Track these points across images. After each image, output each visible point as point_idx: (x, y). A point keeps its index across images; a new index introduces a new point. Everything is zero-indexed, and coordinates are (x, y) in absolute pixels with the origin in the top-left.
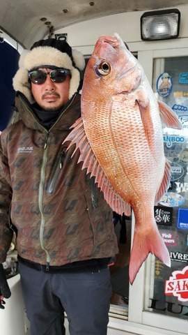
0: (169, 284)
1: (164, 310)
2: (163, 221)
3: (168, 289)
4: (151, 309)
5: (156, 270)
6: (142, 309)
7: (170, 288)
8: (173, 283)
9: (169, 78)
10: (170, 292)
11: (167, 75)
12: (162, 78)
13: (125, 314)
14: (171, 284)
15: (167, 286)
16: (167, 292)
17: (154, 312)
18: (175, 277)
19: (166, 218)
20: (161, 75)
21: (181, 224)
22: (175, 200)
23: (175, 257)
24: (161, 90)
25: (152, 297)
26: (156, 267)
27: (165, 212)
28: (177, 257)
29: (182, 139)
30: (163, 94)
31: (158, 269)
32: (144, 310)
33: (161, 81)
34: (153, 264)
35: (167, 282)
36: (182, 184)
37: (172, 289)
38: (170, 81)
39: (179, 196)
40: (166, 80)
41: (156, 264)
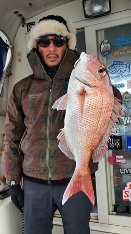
0: (125, 193)
1: (124, 212)
2: (115, 147)
3: (125, 197)
4: (114, 213)
5: (114, 183)
6: (107, 213)
7: (126, 196)
8: (128, 192)
9: (108, 43)
10: (126, 198)
11: (106, 41)
12: (104, 44)
13: (96, 218)
14: (127, 193)
15: (124, 194)
16: (124, 198)
17: (117, 214)
18: (129, 187)
19: (118, 144)
20: (103, 42)
21: (129, 147)
22: (123, 130)
23: (127, 172)
24: (104, 52)
25: (114, 203)
26: (114, 181)
27: (116, 140)
28: (129, 172)
29: (122, 86)
30: (105, 55)
31: (116, 182)
32: (109, 214)
33: (103, 46)
34: (112, 179)
35: (124, 191)
36: (126, 118)
37: (128, 196)
38: (109, 45)
39: (125, 127)
40: (106, 45)
41: (114, 179)
